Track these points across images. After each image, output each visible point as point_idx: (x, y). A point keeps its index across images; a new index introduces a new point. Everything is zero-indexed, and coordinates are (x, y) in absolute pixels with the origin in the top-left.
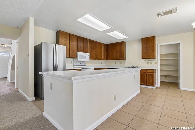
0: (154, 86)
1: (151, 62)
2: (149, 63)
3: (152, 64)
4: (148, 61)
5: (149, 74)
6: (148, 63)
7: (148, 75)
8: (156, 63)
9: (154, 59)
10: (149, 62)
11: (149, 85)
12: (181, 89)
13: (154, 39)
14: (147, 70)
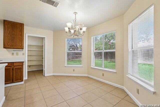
0: (22, 81)
1: (18, 53)
2: (15, 54)
3: (18, 55)
4: (13, 52)
5: (16, 68)
6: (13, 54)
7: (14, 69)
8: (23, 54)
9: (21, 50)
10: (15, 52)
11: (17, 81)
12: (45, 76)
13: (23, 26)
14: (13, 63)
